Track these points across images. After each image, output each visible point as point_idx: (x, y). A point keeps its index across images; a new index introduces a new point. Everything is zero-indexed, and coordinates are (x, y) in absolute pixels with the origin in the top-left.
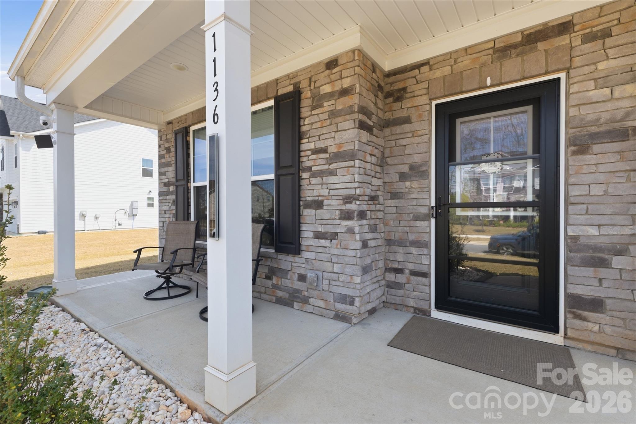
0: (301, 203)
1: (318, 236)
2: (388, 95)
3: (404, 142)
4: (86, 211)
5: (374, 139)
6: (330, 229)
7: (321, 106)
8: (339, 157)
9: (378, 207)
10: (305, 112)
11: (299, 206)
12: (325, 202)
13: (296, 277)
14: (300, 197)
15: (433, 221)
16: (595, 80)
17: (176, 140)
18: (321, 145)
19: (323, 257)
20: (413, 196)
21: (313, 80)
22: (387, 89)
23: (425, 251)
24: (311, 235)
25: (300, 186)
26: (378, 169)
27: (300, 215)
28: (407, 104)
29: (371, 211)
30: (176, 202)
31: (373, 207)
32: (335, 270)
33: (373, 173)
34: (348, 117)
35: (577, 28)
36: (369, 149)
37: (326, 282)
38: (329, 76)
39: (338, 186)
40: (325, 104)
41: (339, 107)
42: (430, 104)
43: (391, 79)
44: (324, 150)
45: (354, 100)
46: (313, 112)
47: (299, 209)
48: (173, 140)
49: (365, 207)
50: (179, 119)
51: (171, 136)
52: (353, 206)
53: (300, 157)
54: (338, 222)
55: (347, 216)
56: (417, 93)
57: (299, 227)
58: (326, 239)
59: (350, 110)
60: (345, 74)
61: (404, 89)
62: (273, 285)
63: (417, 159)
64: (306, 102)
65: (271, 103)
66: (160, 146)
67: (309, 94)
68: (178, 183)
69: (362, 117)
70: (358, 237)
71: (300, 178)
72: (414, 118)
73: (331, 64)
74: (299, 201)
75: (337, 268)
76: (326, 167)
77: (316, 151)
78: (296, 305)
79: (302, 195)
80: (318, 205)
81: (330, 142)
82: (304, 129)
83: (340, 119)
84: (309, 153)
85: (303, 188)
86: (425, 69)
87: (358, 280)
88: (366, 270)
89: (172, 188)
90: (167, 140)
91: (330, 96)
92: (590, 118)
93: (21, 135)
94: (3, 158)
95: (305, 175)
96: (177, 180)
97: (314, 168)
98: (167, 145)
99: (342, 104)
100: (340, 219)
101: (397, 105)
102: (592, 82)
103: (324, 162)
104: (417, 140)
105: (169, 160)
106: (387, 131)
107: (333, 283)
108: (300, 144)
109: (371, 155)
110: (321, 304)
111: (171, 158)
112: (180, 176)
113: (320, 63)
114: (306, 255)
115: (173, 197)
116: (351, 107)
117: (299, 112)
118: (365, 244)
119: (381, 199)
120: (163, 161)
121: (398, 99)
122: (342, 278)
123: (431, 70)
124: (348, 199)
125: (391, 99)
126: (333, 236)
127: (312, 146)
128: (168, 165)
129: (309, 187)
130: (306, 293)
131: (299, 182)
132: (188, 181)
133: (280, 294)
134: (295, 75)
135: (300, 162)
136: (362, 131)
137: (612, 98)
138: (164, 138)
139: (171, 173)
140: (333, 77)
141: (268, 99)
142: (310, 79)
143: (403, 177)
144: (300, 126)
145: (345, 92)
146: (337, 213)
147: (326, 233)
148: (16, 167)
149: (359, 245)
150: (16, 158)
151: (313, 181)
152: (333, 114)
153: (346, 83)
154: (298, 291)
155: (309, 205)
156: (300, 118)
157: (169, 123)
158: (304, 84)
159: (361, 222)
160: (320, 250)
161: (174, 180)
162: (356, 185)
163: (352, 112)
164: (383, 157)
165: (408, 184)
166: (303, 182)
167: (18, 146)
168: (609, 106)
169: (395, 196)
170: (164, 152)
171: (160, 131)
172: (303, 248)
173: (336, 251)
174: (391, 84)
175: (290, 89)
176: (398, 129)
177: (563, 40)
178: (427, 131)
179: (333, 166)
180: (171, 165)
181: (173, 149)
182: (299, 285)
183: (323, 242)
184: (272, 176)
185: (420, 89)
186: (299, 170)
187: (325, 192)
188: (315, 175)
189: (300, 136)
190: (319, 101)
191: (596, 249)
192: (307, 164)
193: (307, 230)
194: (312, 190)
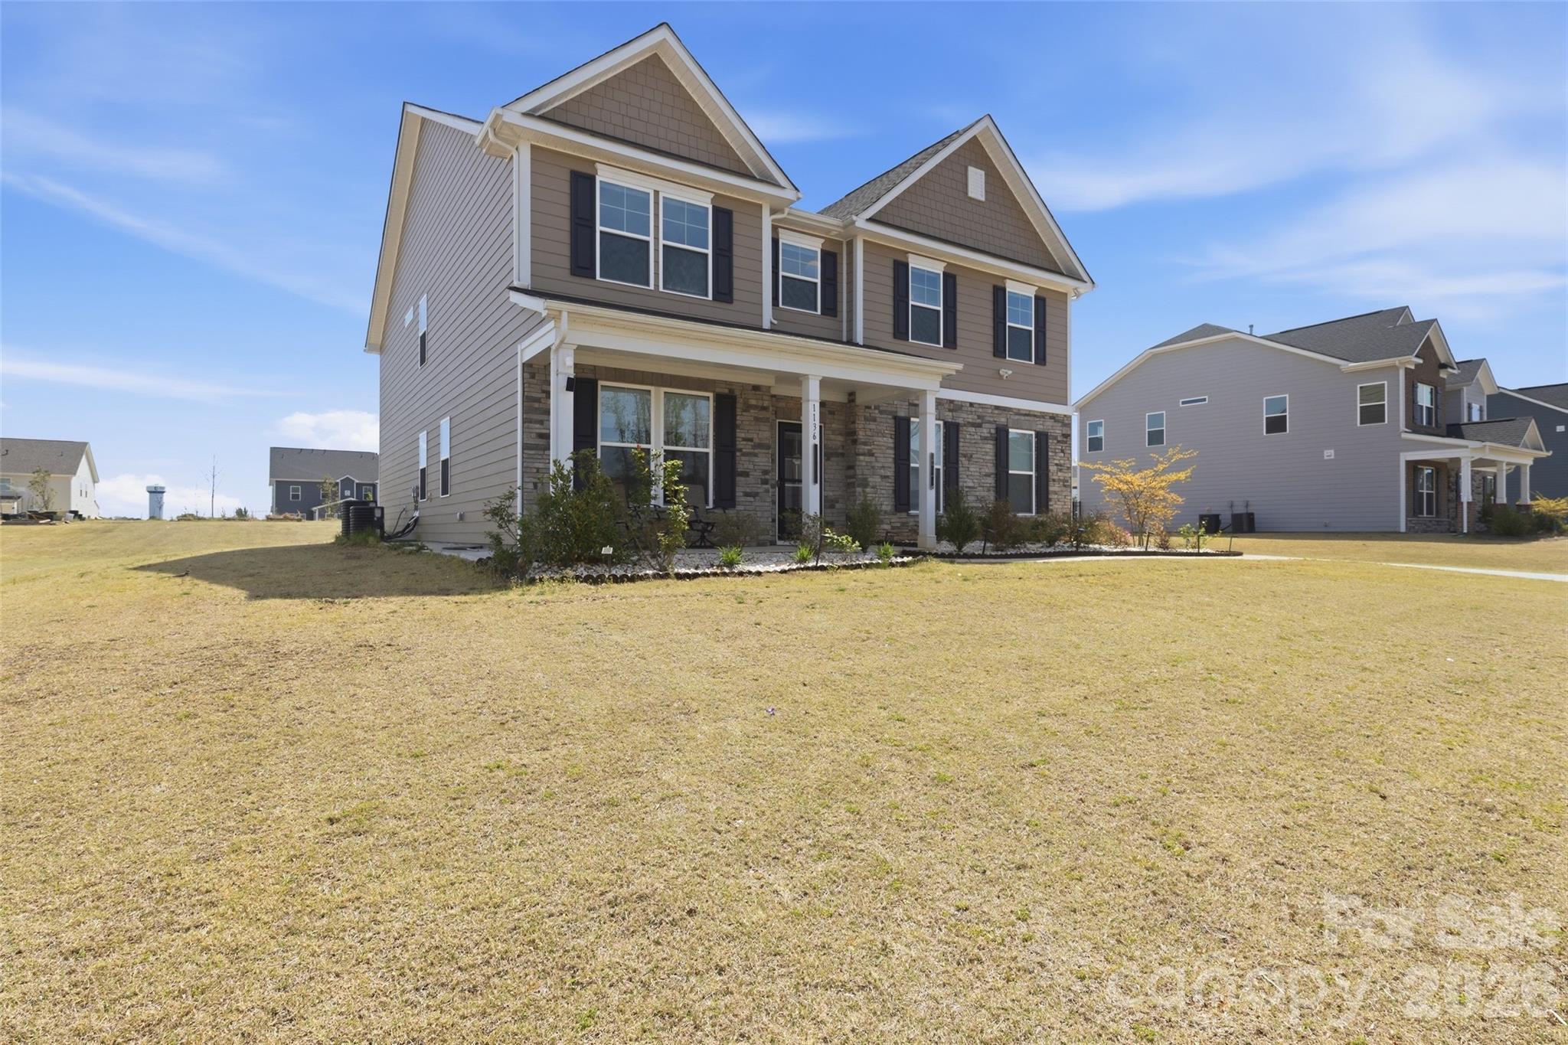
0: (735, 472)
1: (747, 494)
6: (755, 490)
7: (749, 411)
8: (760, 446)
10: (739, 412)
11: (734, 474)
12: (751, 473)
14: (734, 468)
18: (749, 436)
19: (749, 508)
24: (741, 494)
25: (734, 460)
27: (734, 480)
34: (766, 424)
38: (754, 394)
39: (758, 464)
40: (752, 411)
41: (761, 416)
44: (751, 440)
46: (744, 414)
47: (734, 477)
52: (768, 476)
53: (733, 440)
54: (758, 486)
57: (735, 489)
58: (752, 496)
59: (766, 420)
64: (739, 406)
65: (712, 394)
67: (741, 400)
71: (734, 455)
73: (756, 388)
74: (734, 470)
76: (752, 451)
77: (747, 439)
79: (736, 466)
80: (746, 474)
81: (754, 436)
82: (738, 422)
83: (760, 423)
84: (741, 439)
85: (736, 462)
91: (755, 407)
95: (738, 453)
97: (744, 450)
99: (762, 414)
100: (759, 484)
103: (750, 447)
108: (734, 430)
113: (748, 384)
114: (739, 508)
116: (768, 418)
117: (733, 410)
126: (755, 495)
127: (743, 435)
129: (741, 462)
131: (733, 457)
134: (731, 383)
135: (733, 444)
140: (756, 396)
142: (743, 391)
144: (734, 418)
145: (764, 409)
146: (758, 480)
147: (751, 492)
149: (770, 499)
151: (743, 458)
152: (756, 419)
155: (740, 474)
156: (734, 414)
158: (738, 393)
160: (746, 503)
162: (770, 464)
166: (737, 458)
172: (737, 503)
173: (757, 504)
175: (727, 390)
179: (756, 451)
183: (749, 499)
184: (712, 451)
186: (732, 449)
187: (751, 467)
188: (745, 454)
189: (733, 427)
190: (748, 407)
191: (832, 501)
192: (739, 447)
193: (739, 492)
194: (742, 464)
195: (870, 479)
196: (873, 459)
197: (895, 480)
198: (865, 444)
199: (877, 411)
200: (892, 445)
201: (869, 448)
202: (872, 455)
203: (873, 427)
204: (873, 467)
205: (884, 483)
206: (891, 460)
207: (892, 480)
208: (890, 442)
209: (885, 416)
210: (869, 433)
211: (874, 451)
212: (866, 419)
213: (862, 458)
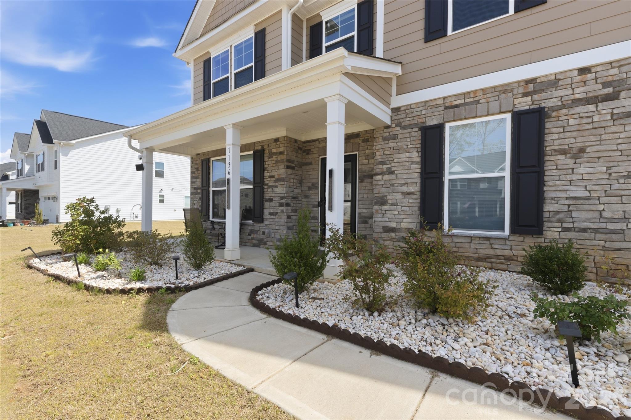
0: (264, 199)
1: (271, 214)
2: (304, 151)
3: (310, 173)
4: (110, 206)
5: (296, 172)
6: (275, 211)
7: (272, 157)
8: (279, 180)
9: (297, 202)
10: (266, 159)
11: (263, 201)
12: (273, 199)
13: (261, 233)
14: (263, 197)
15: (319, 208)
16: (365, 156)
17: (202, 164)
18: (272, 174)
19: (272, 223)
20: (313, 197)
21: (269, 145)
22: (304, 148)
23: (316, 221)
24: (268, 213)
25: (263, 192)
26: (298, 185)
27: (263, 205)
28: (311, 156)
29: (293, 203)
30: (201, 199)
31: (295, 202)
32: (277, 228)
33: (295, 187)
34: (282, 164)
35: (361, 136)
36: (292, 176)
37: (273, 234)
38: (275, 145)
39: (278, 192)
40: (274, 157)
41: (279, 159)
42: (319, 158)
43: (305, 145)
44: (273, 177)
45: (284, 157)
46: (269, 160)
47: (263, 202)
48: (200, 164)
49: (289, 201)
50: (204, 154)
51: (199, 162)
52: (284, 201)
53: (263, 179)
54: (278, 208)
55: (281, 205)
56: (314, 152)
57: (263, 210)
58: (274, 215)
59: (282, 161)
60: (281, 145)
61: (310, 150)
62: (252, 238)
63: (314, 181)
64: (266, 155)
65: (252, 152)
66: (192, 167)
67: (268, 152)
68: (203, 188)
69: (287, 164)
70: (285, 214)
71: (263, 188)
72: (313, 162)
73: (276, 140)
74: (263, 198)
75: (277, 227)
76: (274, 184)
77: (271, 177)
78: (261, 246)
79: (264, 196)
80: (271, 200)
81: (275, 174)
82: (266, 166)
83: (279, 164)
84: (267, 177)
85: (265, 193)
86: (317, 142)
87: (285, 232)
88: (289, 228)
89: (199, 191)
90: (197, 164)
91: (276, 154)
92: (364, 169)
93: (62, 144)
94: (44, 161)
95: (266, 187)
96: (202, 187)
97: (269, 184)
98: (196, 167)
99: (280, 158)
100: (279, 206)
101: (307, 156)
102: (364, 157)
103: (272, 182)
104: (314, 172)
105: (198, 175)
106: (303, 167)
107: (276, 234)
108: (263, 173)
109: (293, 179)
110: (271, 244)
111: (199, 174)
112: (205, 184)
113: (272, 139)
114: (266, 223)
115: (200, 196)
116: (283, 160)
117: (264, 159)
118: (289, 217)
119: (300, 198)
120: (194, 175)
121: (308, 154)
122: (279, 231)
123: (319, 143)
124: (282, 198)
125: (305, 154)
126: (276, 214)
127: (268, 174)
128: (197, 177)
129: (267, 193)
130: (265, 240)
131: (263, 190)
132: (209, 187)
133: (254, 242)
134: (262, 142)
135: (263, 181)
136: (288, 170)
137: (369, 164)
138: (194, 162)
139: (198, 182)
140: (277, 146)
141: (250, 150)
142: (268, 145)
143: (310, 188)
144: (264, 165)
145: (281, 153)
146: (278, 204)
147: (274, 212)
148: (56, 168)
149: (285, 217)
150: (56, 162)
151: (269, 190)
152: (277, 162)
153: (282, 149)
154: (262, 239)
155: (267, 201)
156: (264, 162)
157: (198, 154)
158: (266, 147)
159: (287, 208)
160: (271, 220)
161: (201, 186)
162: (285, 192)
163: (284, 162)
164: (302, 179)
165: (311, 191)
166: (265, 190)
167: (58, 152)
168: (368, 166)
169: (306, 197)
170: (195, 170)
171: (192, 158)
172: (265, 220)
173: (277, 220)
174: (305, 147)
175: (260, 147)
176: (308, 167)
177: (357, 140)
178: (318, 169)
179: (277, 184)
180: (199, 178)
181: (200, 169)
182: (262, 237)
183: (272, 217)
184: (251, 187)
185: (315, 150)
186: (263, 184)
187: (274, 195)
188: (270, 187)
189: (264, 170)
190: (271, 155)
191: (365, 217)
192: (266, 182)
193: (266, 212)
194: (268, 194)
195: (388, 197)
196: (393, 176)
197: (421, 195)
198: (383, 163)
199: (398, 128)
200: (419, 159)
201: (389, 166)
202: (392, 173)
203: (392, 145)
204: (392, 185)
205: (407, 200)
206: (416, 175)
207: (418, 195)
208: (416, 156)
209: (410, 130)
210: (387, 152)
211: (393, 169)
212: (384, 139)
213: (379, 177)
